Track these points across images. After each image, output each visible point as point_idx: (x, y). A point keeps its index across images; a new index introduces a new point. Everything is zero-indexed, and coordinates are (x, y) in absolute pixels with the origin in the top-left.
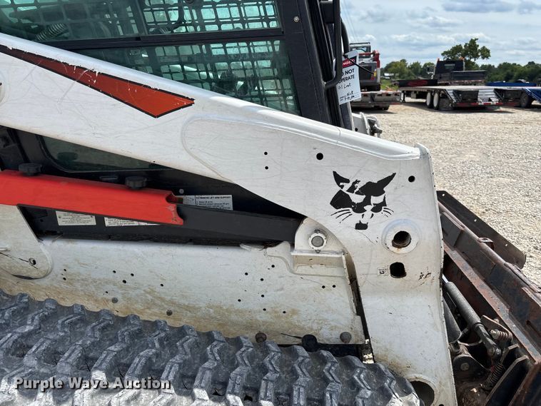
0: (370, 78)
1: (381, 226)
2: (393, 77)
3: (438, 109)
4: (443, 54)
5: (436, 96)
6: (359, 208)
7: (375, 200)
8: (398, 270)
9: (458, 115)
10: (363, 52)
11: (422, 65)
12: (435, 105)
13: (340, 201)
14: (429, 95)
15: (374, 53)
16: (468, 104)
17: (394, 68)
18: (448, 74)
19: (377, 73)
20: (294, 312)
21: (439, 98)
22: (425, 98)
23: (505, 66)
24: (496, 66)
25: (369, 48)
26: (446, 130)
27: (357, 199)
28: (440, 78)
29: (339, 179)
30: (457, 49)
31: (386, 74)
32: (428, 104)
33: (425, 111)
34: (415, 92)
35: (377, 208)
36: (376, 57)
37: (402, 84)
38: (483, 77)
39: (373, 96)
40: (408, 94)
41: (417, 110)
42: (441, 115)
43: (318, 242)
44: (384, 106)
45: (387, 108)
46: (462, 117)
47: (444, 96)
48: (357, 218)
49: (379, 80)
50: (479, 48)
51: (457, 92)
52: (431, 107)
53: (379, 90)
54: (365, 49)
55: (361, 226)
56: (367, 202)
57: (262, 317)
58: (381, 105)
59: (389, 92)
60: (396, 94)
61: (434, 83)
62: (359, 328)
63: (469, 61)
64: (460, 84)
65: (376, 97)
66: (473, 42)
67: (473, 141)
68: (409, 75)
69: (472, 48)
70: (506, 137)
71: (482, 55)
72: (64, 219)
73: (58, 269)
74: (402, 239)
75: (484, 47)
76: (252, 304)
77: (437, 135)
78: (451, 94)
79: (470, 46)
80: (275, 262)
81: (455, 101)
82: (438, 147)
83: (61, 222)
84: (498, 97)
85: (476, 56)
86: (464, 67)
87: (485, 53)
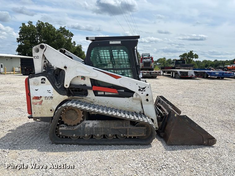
0: (150, 66)
1: (145, 93)
2: (160, 64)
3: (175, 78)
4: (179, 56)
5: (174, 73)
6: (142, 91)
7: (144, 90)
8: (147, 100)
9: (181, 80)
10: (147, 57)
11: (172, 60)
12: (174, 76)
13: (139, 90)
14: (171, 73)
15: (151, 57)
16: (184, 76)
17: (160, 61)
18: (180, 65)
19: (152, 64)
20: (133, 108)
21: (175, 74)
22: (170, 74)
23: (205, 61)
24: (202, 61)
25: (149, 55)
26: (175, 85)
27: (142, 90)
28: (177, 66)
29: (139, 87)
30: (185, 55)
31: (157, 63)
32: (171, 76)
33: (170, 78)
34: (167, 71)
35: (144, 91)
36: (152, 58)
37: (162, 68)
38: (192, 67)
39: (151, 73)
40: (164, 72)
41: (167, 78)
42: (175, 80)
43: (137, 96)
44: (155, 76)
45: (156, 77)
46: (182, 81)
47: (176, 73)
48: (142, 92)
49: (153, 67)
50: (194, 54)
51: (181, 72)
52: (172, 77)
53: (153, 70)
54: (148, 56)
55: (142, 93)
56: (143, 90)
57: (128, 109)
58: (154, 76)
59: (157, 71)
60: (159, 72)
61: (174, 68)
62: (142, 111)
63: (190, 59)
64: (184, 69)
65: (152, 73)
66: (191, 52)
67: (183, 88)
68: (167, 64)
69: (191, 54)
70: (193, 87)
71: (195, 57)
72: (99, 93)
73: (97, 101)
74: (147, 95)
75: (196, 54)
76: (126, 107)
77: (172, 86)
78: (179, 73)
79: (190, 54)
80: (130, 100)
81: (180, 75)
82: (171, 90)
83: (98, 94)
84: (195, 74)
85: (193, 58)
86: (186, 63)
87: (196, 56)
